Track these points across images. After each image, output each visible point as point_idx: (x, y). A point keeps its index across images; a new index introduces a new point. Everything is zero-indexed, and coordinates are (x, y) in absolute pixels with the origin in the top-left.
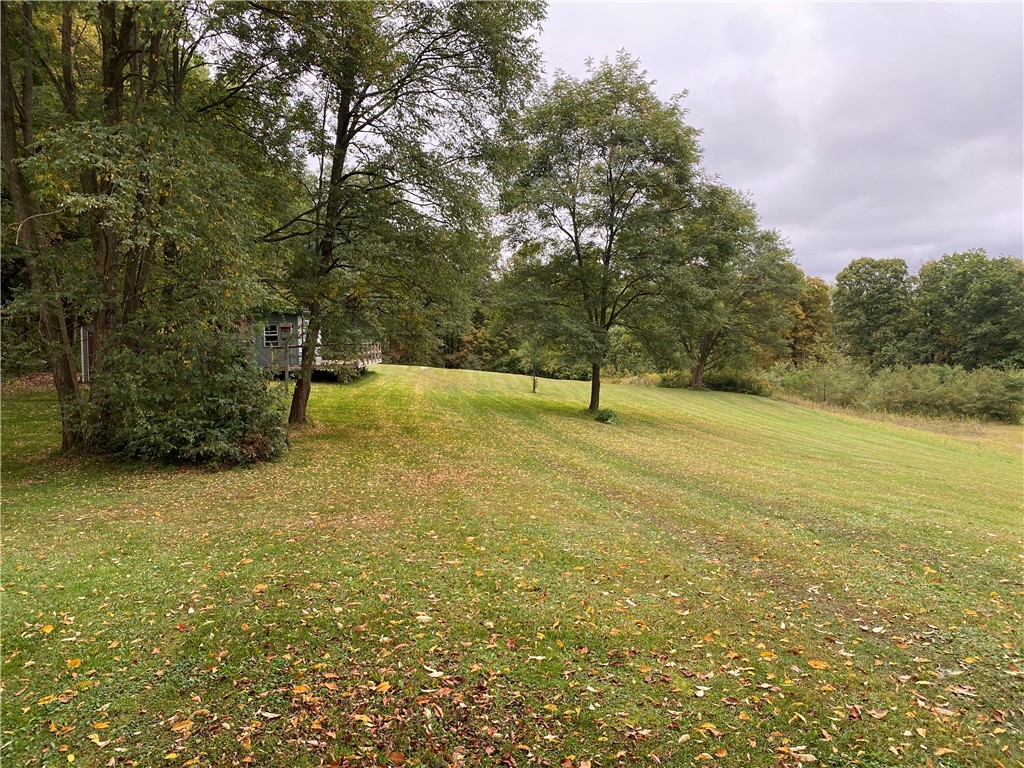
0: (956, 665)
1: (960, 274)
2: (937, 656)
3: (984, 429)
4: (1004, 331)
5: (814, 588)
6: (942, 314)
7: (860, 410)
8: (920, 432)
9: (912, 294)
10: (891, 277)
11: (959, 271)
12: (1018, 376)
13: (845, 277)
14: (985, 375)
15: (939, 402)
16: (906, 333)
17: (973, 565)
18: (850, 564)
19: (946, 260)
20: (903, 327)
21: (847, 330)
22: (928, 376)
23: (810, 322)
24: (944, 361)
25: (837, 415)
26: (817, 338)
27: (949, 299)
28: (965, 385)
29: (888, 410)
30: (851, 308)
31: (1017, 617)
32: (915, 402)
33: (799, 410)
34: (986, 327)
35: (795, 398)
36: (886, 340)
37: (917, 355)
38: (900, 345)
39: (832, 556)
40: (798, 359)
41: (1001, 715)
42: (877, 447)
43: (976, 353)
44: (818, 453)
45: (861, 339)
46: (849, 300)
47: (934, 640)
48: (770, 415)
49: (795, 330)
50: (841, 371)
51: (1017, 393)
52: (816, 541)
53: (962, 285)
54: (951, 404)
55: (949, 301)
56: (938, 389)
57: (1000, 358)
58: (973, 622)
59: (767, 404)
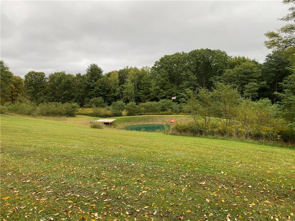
0: (49, 185)
1: (59, 78)
2: (44, 184)
3: (67, 119)
4: (71, 93)
5: (10, 174)
6: (55, 88)
7: (34, 116)
8: (51, 121)
9: (47, 82)
10: (41, 77)
11: (59, 77)
12: (74, 104)
13: (27, 77)
14: (67, 104)
15: (56, 112)
16: (46, 93)
17: (57, 156)
18: (23, 163)
19: (56, 74)
20: (45, 92)
21: (29, 92)
22: (52, 105)
23: (17, 90)
24: (57, 101)
25: (27, 118)
26: (19, 95)
27: (57, 84)
28: (62, 107)
29: (42, 115)
30: (30, 86)
31: (66, 167)
32: (50, 113)
33: (14, 117)
34: (66, 92)
35: (13, 114)
36: (41, 95)
37: (50, 99)
38: (45, 97)
39: (17, 162)
40: (13, 102)
41: (59, 195)
42: (38, 126)
43: (65, 99)
44: (19, 130)
45: (34, 95)
46: (29, 83)
47: (44, 180)
48: (4, 120)
49: (12, 92)
50: (27, 105)
51: (74, 109)
52: (13, 158)
53: (60, 81)
54: (59, 112)
55: (57, 85)
56: (55, 109)
57: (70, 100)
58: (55, 171)
59: (3, 116)
